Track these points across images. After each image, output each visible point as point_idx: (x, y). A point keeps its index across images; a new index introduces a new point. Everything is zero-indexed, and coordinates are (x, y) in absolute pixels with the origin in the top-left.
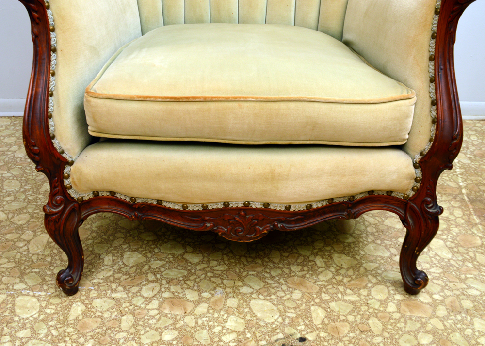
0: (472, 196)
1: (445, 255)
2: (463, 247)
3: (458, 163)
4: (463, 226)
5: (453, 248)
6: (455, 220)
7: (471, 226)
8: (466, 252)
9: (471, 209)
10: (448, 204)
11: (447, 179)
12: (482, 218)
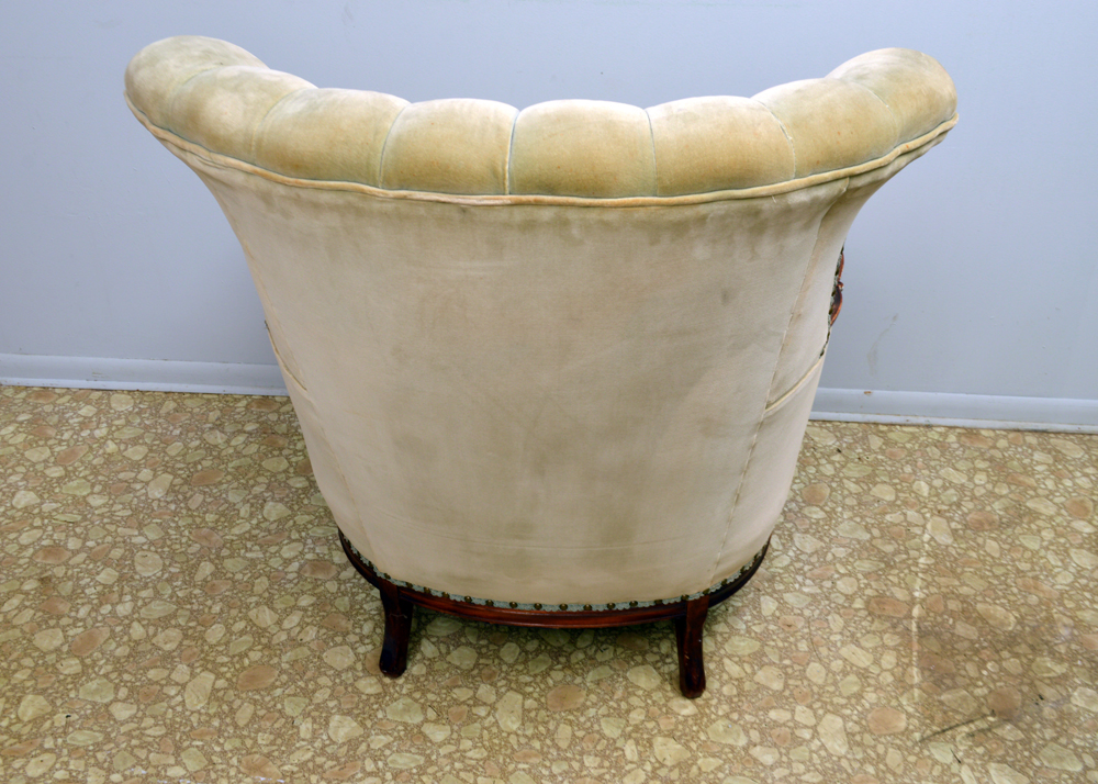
0: (926, 624)
2: (872, 733)
3: (928, 543)
4: (889, 689)
5: (854, 735)
6: (878, 675)
7: (901, 690)
8: (873, 743)
9: (915, 654)
10: (878, 639)
11: (895, 580)
12: (927, 673)
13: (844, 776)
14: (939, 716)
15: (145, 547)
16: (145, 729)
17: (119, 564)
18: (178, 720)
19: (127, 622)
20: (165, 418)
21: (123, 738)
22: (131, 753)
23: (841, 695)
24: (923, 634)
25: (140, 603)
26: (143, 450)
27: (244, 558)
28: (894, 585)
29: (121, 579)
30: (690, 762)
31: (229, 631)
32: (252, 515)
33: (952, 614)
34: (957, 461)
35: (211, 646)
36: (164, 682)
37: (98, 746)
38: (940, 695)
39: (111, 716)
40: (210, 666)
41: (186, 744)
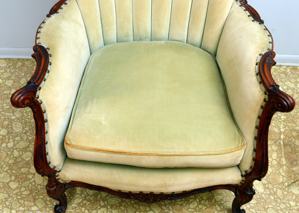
0: (286, 141)
1: (260, 190)
2: (271, 184)
4: (275, 166)
5: (265, 185)
6: (272, 161)
7: (280, 167)
8: (272, 187)
9: (283, 153)
10: (270, 148)
11: (274, 125)
12: (288, 160)
13: (264, 200)
14: (293, 176)
15: (16, 120)
17: (7, 127)
18: (33, 188)
20: (18, 69)
21: (15, 196)
22: (18, 201)
24: (285, 145)
26: (12, 82)
28: (274, 127)
30: (212, 197)
33: (294, 137)
34: (291, 79)
37: (6, 199)
38: (292, 168)
39: (9, 187)
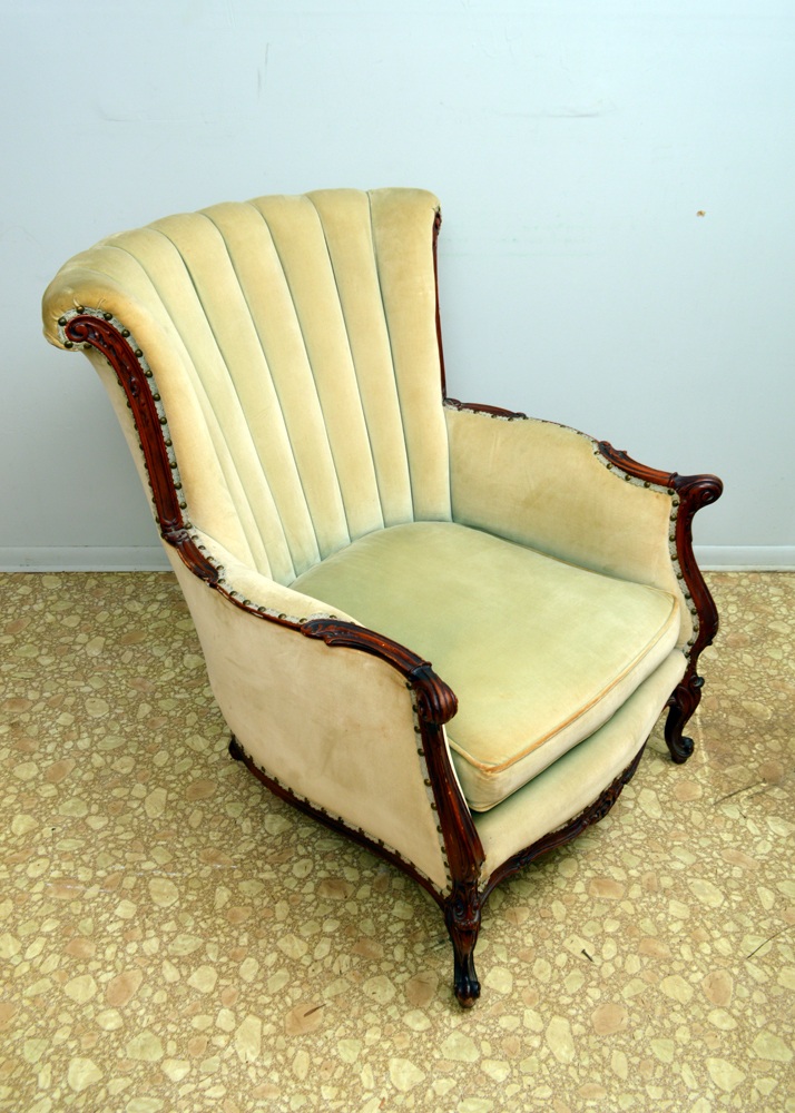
0: (707, 718)
2: (678, 801)
4: (686, 767)
5: (665, 803)
7: (695, 768)
8: (680, 808)
13: (662, 833)
14: (725, 785)
16: (118, 835)
19: (87, 753)
20: (91, 593)
21: (101, 843)
22: (110, 854)
23: (651, 775)
24: (706, 726)
25: (96, 738)
26: (76, 619)
27: (174, 699)
29: (77, 721)
31: (171, 755)
32: (175, 666)
33: (725, 710)
35: (159, 769)
36: (126, 798)
37: (82, 851)
38: (724, 770)
39: (88, 827)
40: (161, 783)
41: (153, 844)
